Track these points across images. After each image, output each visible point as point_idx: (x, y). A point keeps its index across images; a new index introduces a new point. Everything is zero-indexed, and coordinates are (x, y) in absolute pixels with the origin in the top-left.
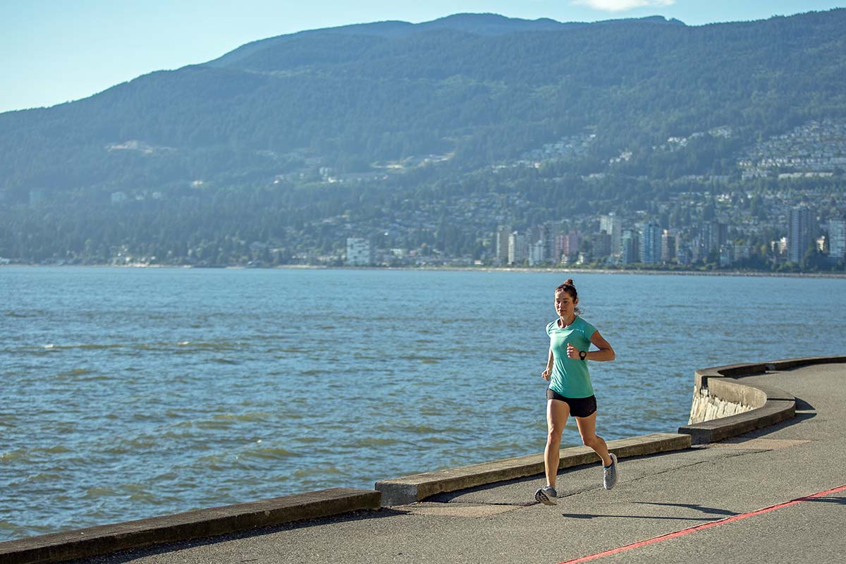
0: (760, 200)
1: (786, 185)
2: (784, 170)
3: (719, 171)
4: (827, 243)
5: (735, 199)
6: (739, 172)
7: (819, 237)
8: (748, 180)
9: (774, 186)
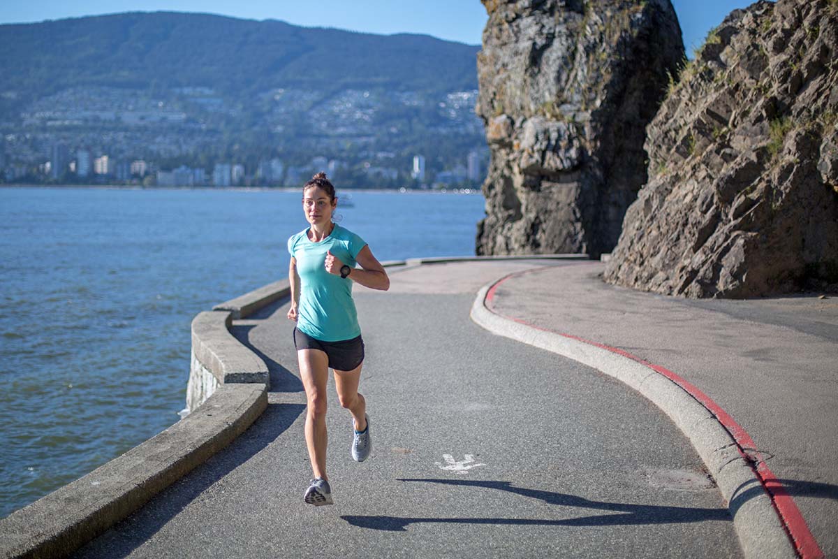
0: (34, 139)
1: (53, 129)
2: (50, 119)
3: (8, 120)
4: (77, 166)
5: (18, 138)
6: (21, 120)
7: (71, 162)
8: (27, 126)
9: (44, 129)
